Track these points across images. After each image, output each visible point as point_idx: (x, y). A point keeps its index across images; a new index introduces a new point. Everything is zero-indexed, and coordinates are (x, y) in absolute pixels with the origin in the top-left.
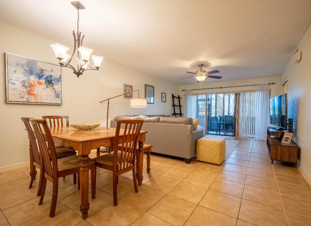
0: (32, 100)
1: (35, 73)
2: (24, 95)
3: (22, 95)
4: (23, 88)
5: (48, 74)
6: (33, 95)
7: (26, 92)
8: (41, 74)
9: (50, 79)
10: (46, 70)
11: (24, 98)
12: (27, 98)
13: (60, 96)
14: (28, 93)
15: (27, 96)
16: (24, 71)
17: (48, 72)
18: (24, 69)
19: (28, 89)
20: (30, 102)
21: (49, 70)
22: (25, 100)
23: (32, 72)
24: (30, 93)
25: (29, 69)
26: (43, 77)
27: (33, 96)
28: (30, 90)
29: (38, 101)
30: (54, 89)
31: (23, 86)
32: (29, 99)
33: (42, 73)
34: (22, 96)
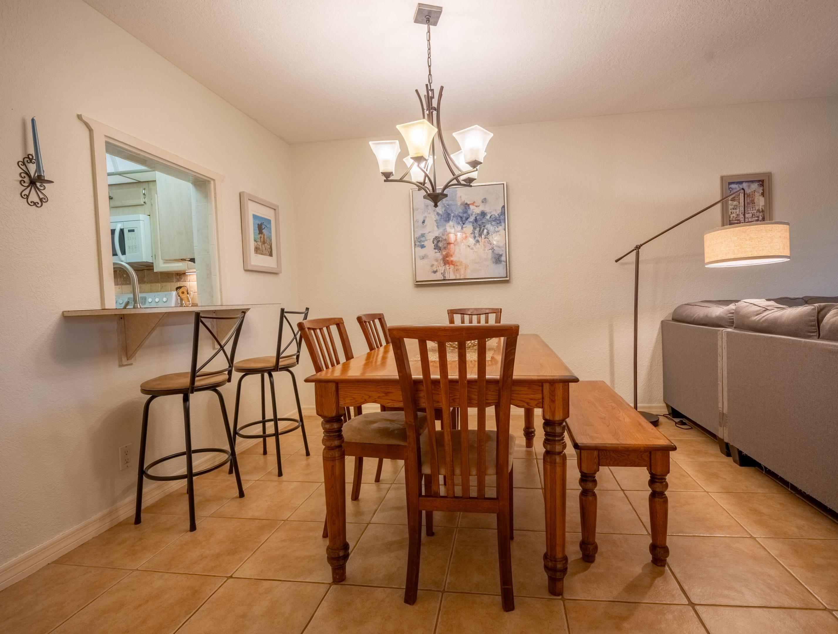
0: (451, 275)
1: (453, 217)
2: (438, 267)
3: (435, 266)
4: (436, 252)
5: (478, 211)
6: (452, 264)
7: (441, 260)
8: (465, 215)
9: (481, 222)
10: (473, 204)
11: (437, 273)
12: (443, 272)
13: (503, 258)
14: (443, 261)
15: (441, 269)
16: (437, 216)
17: (476, 206)
18: (435, 213)
19: (444, 253)
20: (448, 280)
21: (479, 202)
22: (438, 276)
23: (449, 215)
24: (446, 261)
25: (445, 211)
26: (469, 220)
27: (452, 266)
28: (447, 256)
29: (460, 276)
30: (491, 244)
31: (435, 249)
32: (446, 274)
33: (465, 212)
34: (435, 270)
